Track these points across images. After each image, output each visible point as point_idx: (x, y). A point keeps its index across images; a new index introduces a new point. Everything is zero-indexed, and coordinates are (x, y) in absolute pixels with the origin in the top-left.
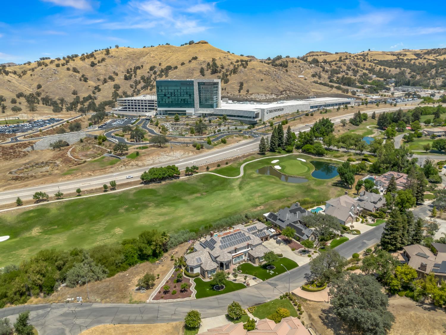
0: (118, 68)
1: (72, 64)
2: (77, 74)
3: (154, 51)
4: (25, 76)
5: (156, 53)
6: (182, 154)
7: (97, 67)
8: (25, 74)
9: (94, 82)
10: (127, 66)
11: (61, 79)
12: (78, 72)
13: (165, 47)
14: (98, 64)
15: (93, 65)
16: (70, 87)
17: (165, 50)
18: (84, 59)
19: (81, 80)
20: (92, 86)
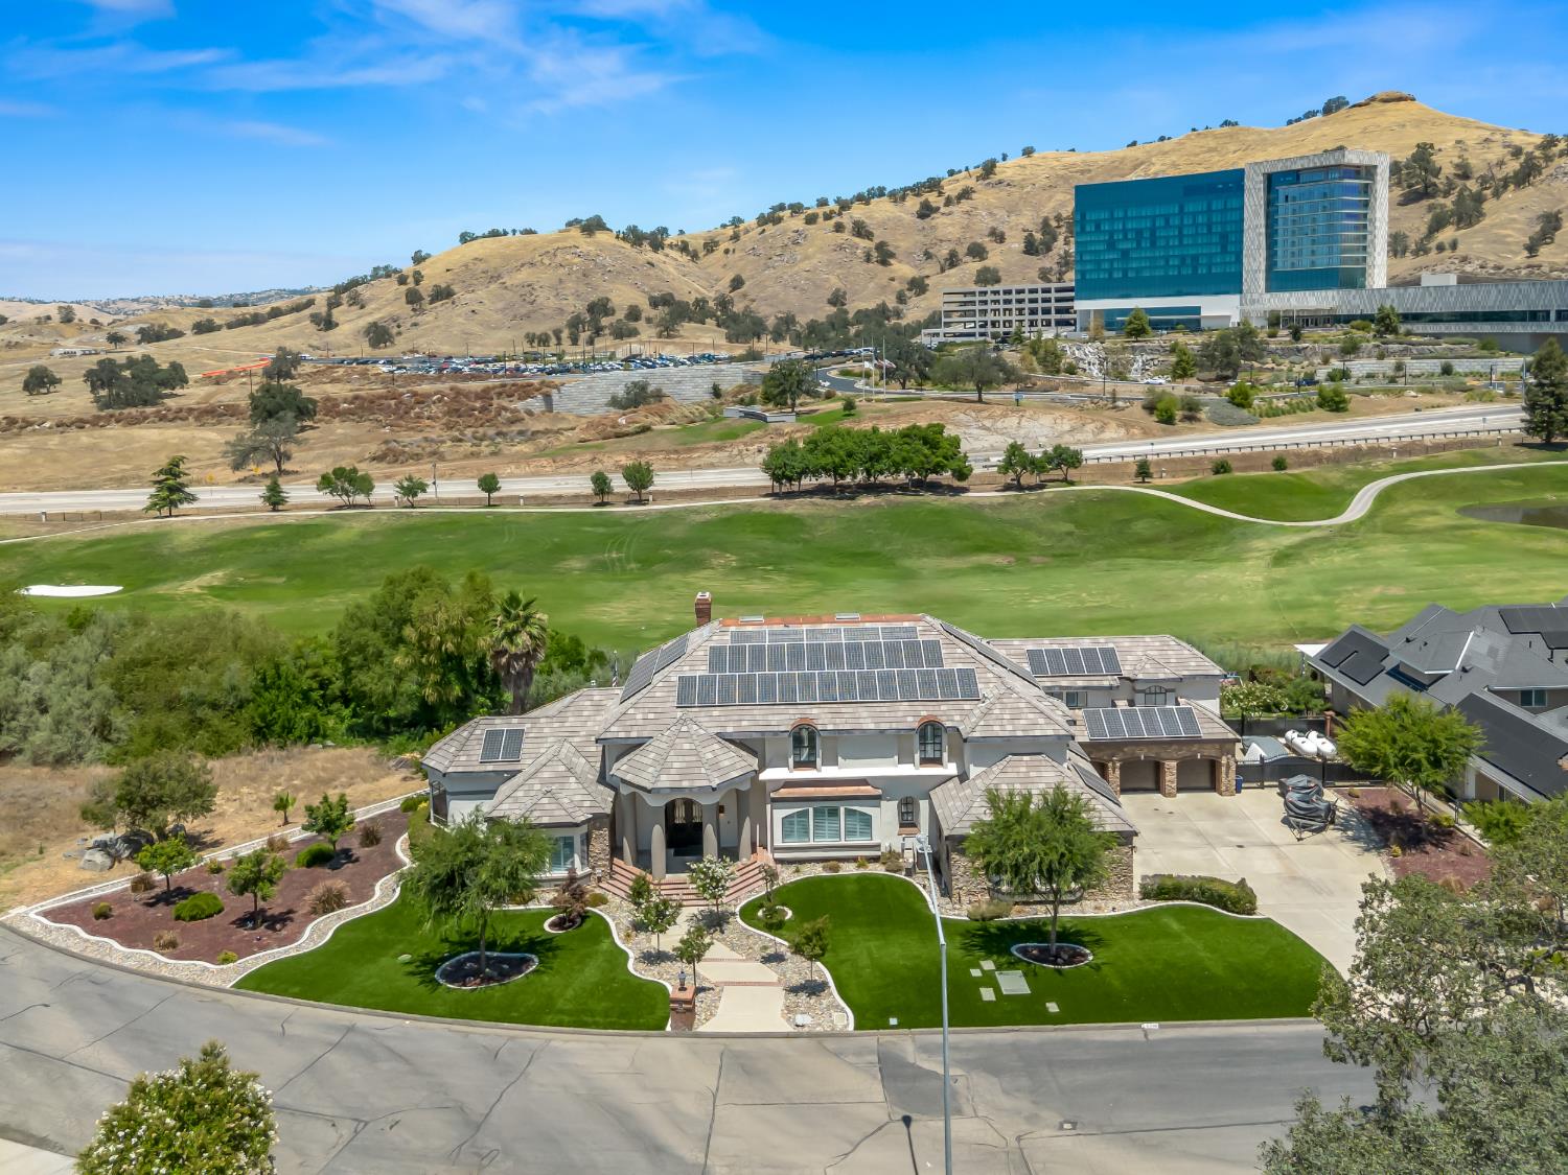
0: (1013, 218)
1: (858, 212)
2: (863, 243)
3: (1166, 153)
4: (711, 257)
5: (1174, 158)
6: (1067, 427)
7: (938, 220)
8: (713, 251)
9: (916, 267)
10: (1047, 210)
11: (807, 258)
12: (869, 236)
13: (1215, 137)
14: (943, 210)
15: (926, 211)
16: (827, 280)
17: (1212, 144)
18: (903, 199)
19: (868, 259)
20: (902, 279)
